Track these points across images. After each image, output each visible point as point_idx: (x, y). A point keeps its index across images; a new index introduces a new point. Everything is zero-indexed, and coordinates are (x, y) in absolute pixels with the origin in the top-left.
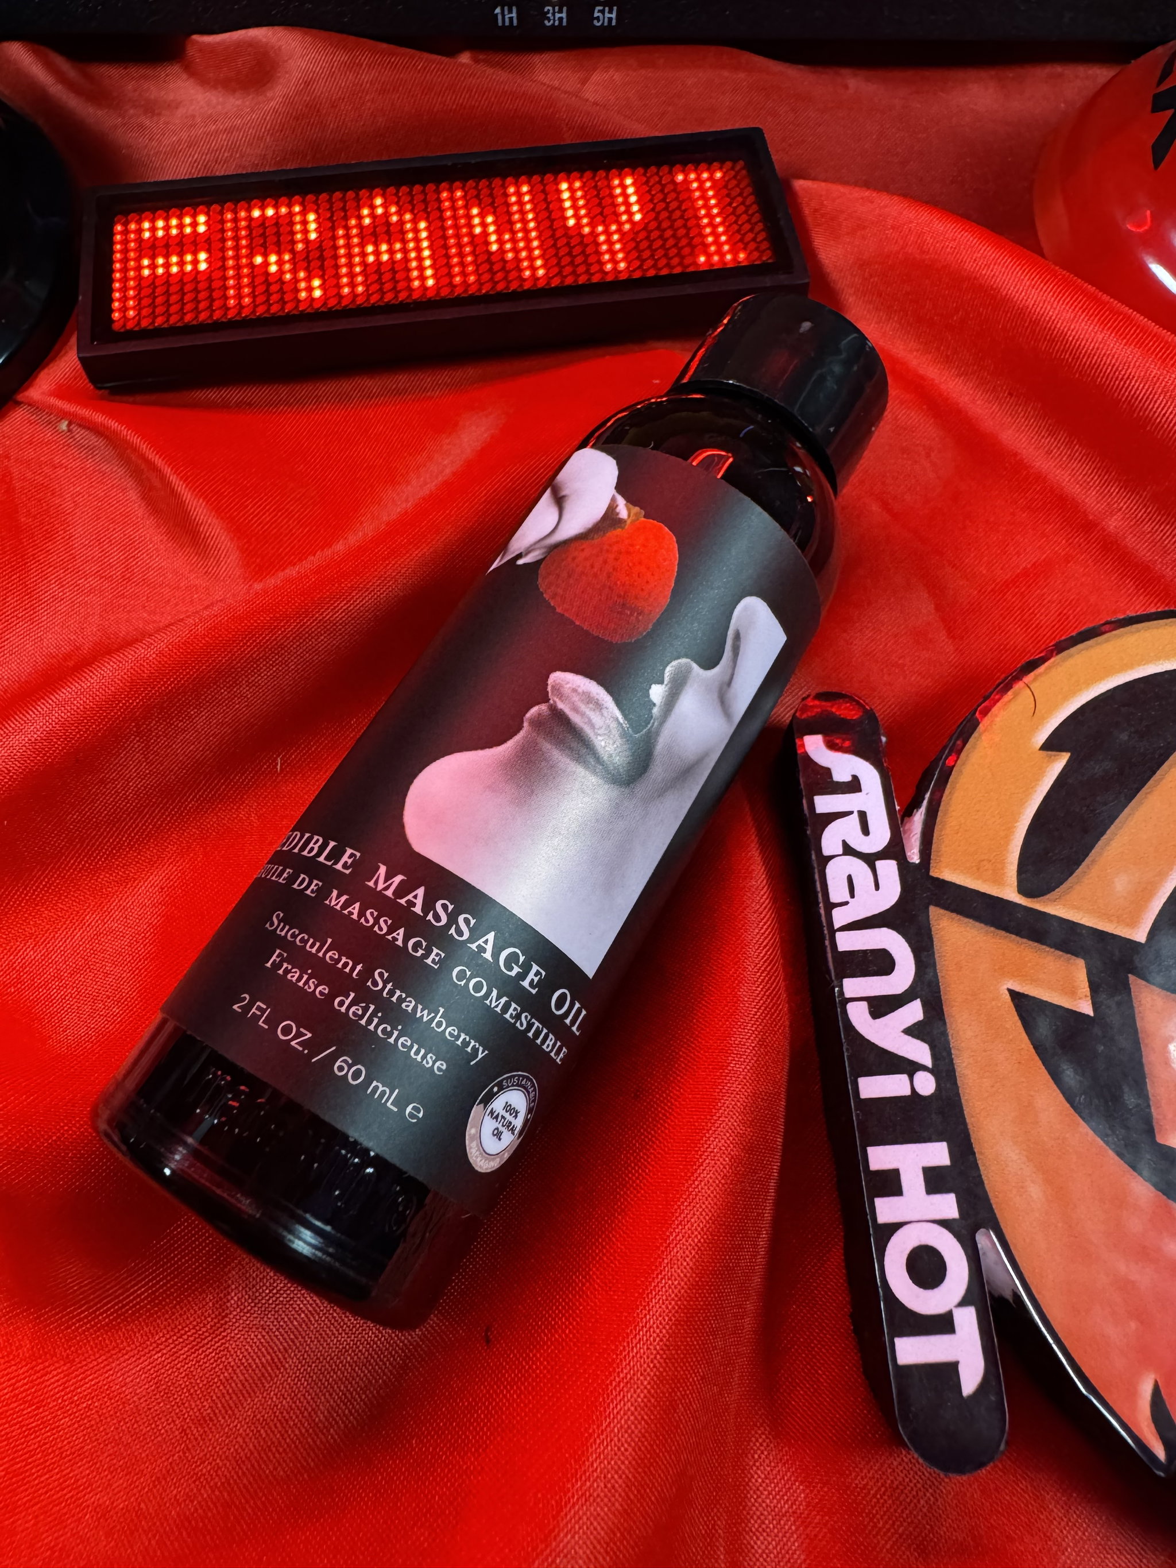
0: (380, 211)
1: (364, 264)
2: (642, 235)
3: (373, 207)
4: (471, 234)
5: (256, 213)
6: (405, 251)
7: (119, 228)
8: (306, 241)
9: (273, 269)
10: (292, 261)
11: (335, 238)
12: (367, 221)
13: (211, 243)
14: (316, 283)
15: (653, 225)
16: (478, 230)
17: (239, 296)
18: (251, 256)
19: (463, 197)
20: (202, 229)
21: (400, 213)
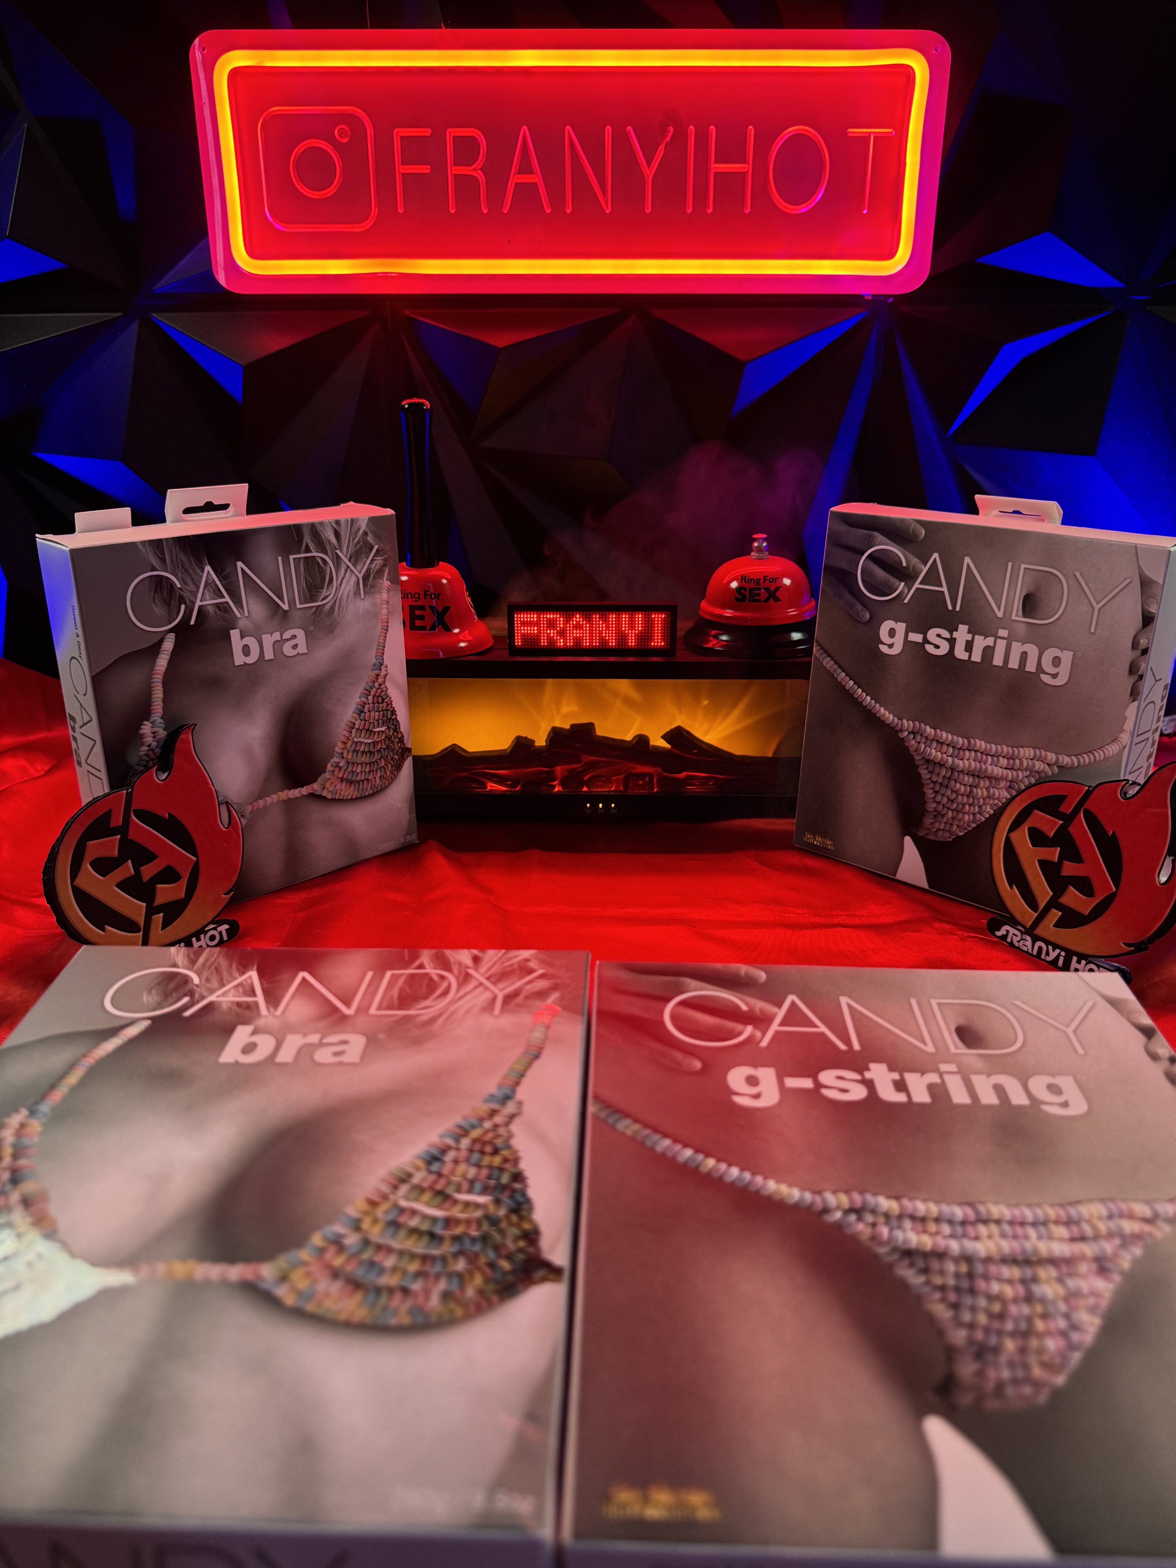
1: (573, 636)
2: (640, 634)
3: (576, 618)
4: (599, 630)
5: (548, 616)
6: (583, 634)
7: (516, 616)
8: (560, 627)
10: (557, 633)
11: (567, 627)
12: (575, 623)
13: (537, 624)
14: (562, 641)
15: (643, 631)
16: (601, 629)
17: (544, 642)
18: (547, 630)
19: (599, 618)
20: (535, 619)
21: (583, 621)
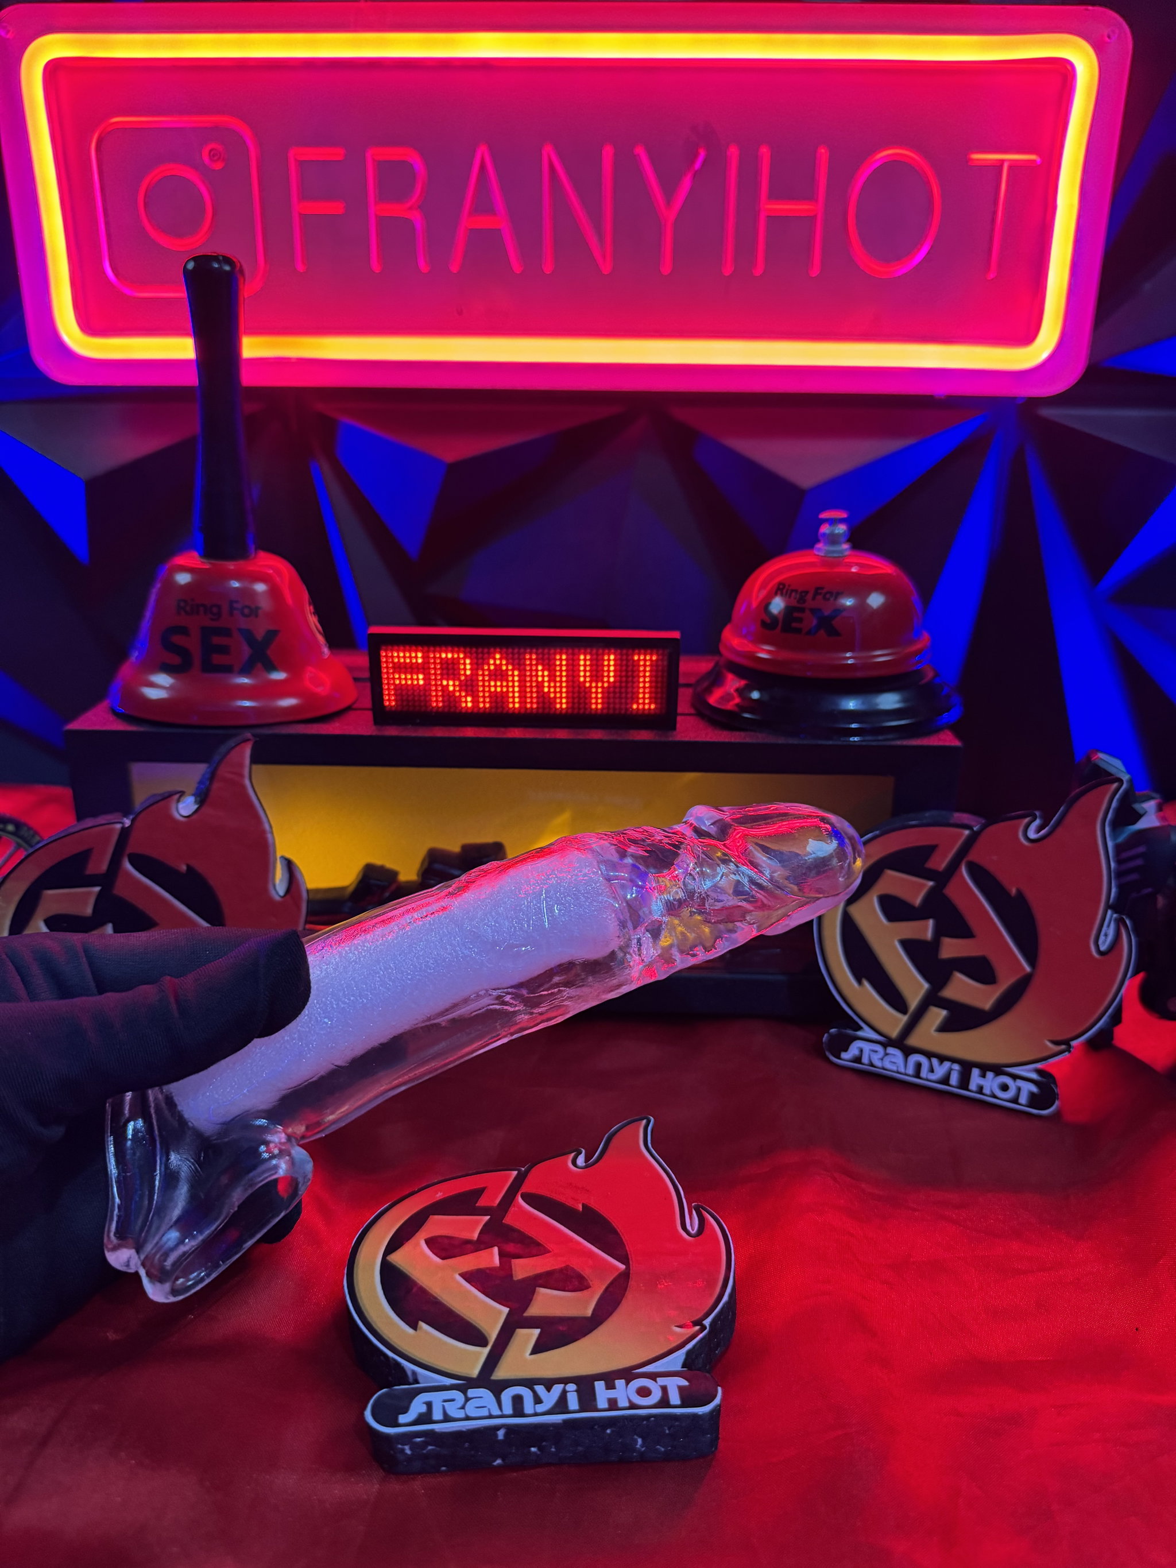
0: (498, 662)
1: (489, 691)
2: (612, 689)
3: (495, 659)
4: (537, 681)
5: (444, 655)
6: (507, 686)
7: (383, 654)
8: (465, 674)
9: (451, 688)
10: (459, 685)
11: (478, 675)
12: (492, 668)
13: (423, 668)
14: (469, 699)
15: (618, 684)
16: (540, 679)
17: (437, 701)
18: (441, 680)
19: (536, 659)
20: (420, 661)
21: (507, 665)
